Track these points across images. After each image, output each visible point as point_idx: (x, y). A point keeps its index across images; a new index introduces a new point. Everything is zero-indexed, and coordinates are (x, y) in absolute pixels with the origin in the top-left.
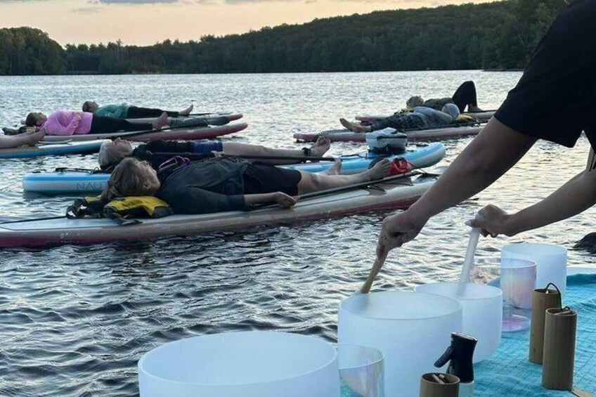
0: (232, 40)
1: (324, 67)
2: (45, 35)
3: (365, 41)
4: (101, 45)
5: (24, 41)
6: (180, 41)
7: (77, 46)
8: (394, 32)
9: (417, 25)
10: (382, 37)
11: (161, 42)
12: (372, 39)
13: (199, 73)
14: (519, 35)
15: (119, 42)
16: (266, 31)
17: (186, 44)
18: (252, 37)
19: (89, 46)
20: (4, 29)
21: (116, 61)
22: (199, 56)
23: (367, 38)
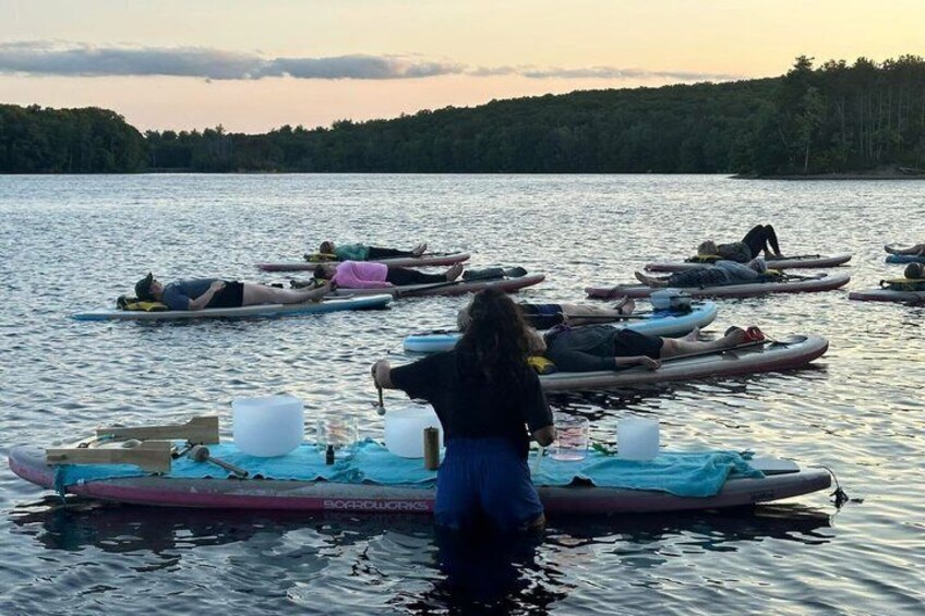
0: (377, 127)
1: (504, 167)
2: (120, 120)
3: (563, 131)
4: (194, 133)
5: (90, 127)
6: (304, 128)
7: (161, 132)
8: (603, 120)
9: (634, 111)
10: (585, 127)
11: (278, 128)
12: (572, 130)
13: (330, 172)
14: (780, 130)
15: (220, 129)
16: (424, 115)
17: (313, 132)
18: (404, 123)
19: (177, 133)
20: (63, 110)
21: (215, 155)
22: (330, 149)
23: (565, 127)
